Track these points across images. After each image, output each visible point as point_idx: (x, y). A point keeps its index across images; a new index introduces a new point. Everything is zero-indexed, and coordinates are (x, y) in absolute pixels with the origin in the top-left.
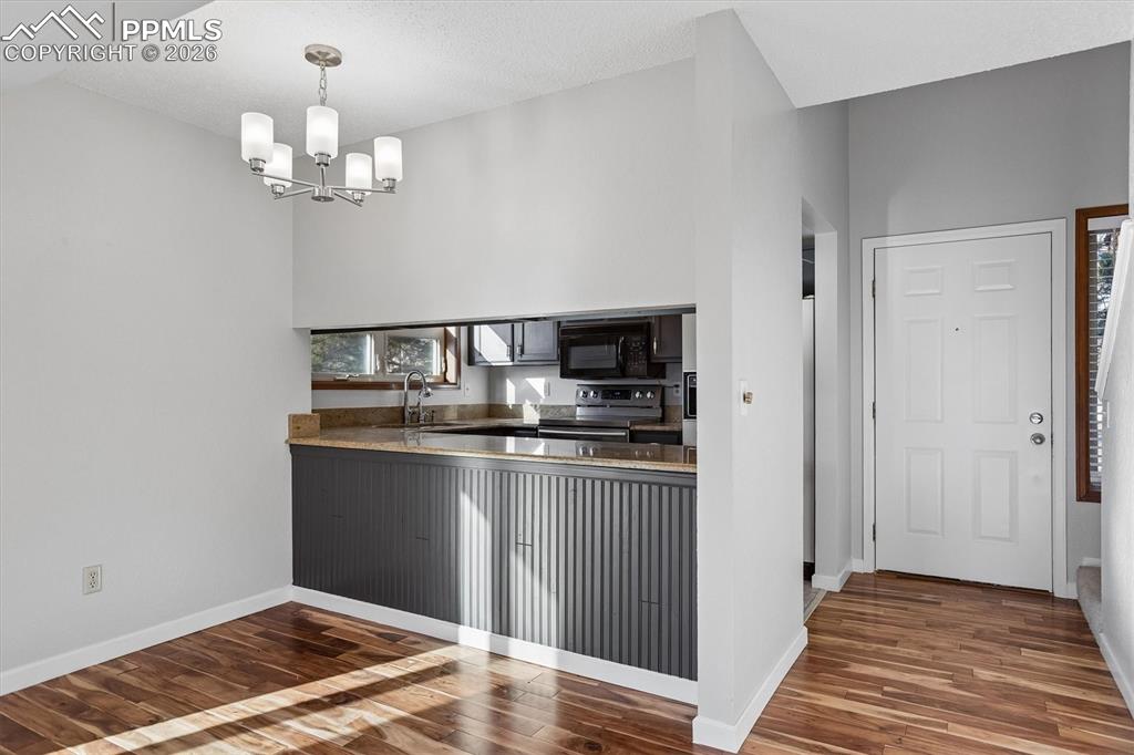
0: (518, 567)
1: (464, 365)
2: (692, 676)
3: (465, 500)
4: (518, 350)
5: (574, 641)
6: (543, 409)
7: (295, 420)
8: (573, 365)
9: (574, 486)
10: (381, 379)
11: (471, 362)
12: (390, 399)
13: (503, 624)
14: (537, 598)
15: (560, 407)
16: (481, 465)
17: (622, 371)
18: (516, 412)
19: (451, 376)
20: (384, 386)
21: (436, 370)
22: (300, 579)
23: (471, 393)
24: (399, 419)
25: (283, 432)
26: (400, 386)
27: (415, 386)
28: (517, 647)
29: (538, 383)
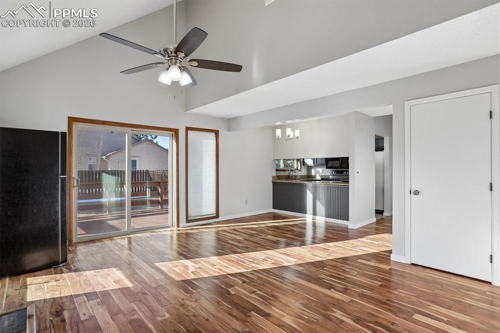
0: (318, 203)
1: (302, 165)
2: (348, 220)
3: (308, 191)
4: (315, 162)
5: (328, 216)
6: (321, 176)
7: (273, 177)
8: (329, 165)
9: (329, 188)
10: (284, 169)
11: (304, 165)
12: (287, 173)
13: (315, 214)
14: (321, 208)
15: (326, 176)
16: (311, 185)
17: (341, 167)
18: (315, 177)
19: (299, 168)
20: (285, 171)
21: (295, 167)
22: (274, 208)
23: (304, 172)
24: (288, 177)
25: (271, 180)
26: (289, 170)
27: (292, 171)
28: (317, 218)
29: (320, 170)
